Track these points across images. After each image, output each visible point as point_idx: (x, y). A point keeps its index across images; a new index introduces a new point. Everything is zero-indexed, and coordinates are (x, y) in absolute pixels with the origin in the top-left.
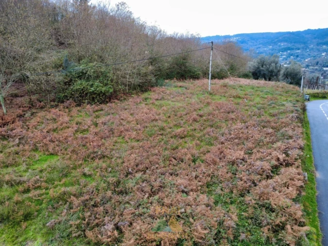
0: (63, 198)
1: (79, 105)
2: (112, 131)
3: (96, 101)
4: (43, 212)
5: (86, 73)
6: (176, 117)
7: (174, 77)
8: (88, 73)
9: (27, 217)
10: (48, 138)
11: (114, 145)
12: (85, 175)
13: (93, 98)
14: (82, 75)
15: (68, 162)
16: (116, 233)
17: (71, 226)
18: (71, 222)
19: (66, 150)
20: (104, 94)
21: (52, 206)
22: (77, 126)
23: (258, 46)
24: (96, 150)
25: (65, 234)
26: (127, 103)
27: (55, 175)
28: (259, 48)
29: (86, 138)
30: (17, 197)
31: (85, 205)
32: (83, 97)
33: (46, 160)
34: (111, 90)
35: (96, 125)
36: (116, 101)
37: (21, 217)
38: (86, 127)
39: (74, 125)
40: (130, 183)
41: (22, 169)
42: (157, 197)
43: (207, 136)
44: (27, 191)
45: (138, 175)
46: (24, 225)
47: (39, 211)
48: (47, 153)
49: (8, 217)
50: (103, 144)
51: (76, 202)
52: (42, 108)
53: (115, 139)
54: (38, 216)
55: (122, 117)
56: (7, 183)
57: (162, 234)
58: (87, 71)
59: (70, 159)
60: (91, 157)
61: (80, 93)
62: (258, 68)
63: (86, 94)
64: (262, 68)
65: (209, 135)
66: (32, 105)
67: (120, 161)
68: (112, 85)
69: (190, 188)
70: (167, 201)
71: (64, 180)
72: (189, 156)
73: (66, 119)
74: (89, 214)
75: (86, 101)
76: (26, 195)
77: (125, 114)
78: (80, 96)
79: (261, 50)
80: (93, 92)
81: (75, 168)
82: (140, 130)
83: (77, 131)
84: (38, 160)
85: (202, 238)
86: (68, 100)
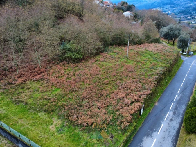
0: (63, 106)
1: (68, 63)
2: (80, 79)
3: (75, 62)
4: (57, 110)
5: (71, 49)
6: (107, 73)
7: (114, 44)
8: (72, 49)
9: (53, 111)
10: (57, 81)
11: (80, 86)
12: (69, 98)
13: (74, 61)
14: (70, 50)
15: (64, 92)
16: (77, 119)
17: (65, 115)
18: (65, 114)
19: (63, 87)
20: (79, 59)
21: (59, 108)
22: (67, 75)
23: (187, 2)
24: (74, 88)
25: (63, 117)
26: (88, 63)
27: (60, 97)
28: (187, 3)
29: (70, 82)
30: (49, 104)
31: (69, 109)
32: (70, 60)
33: (57, 91)
34: (82, 57)
35: (74, 75)
36: (84, 61)
37: (51, 111)
38: (71, 76)
39: (66, 75)
40: (83, 103)
41: (49, 94)
42: (90, 109)
43: (116, 85)
44: (52, 102)
45: (86, 100)
46: (52, 113)
47: (56, 109)
48: (57, 87)
49: (47, 110)
50: (76, 85)
51: (66, 108)
52: (53, 64)
53: (81, 83)
54: (55, 111)
55: (85, 72)
56: (46, 99)
57: (89, 120)
58: (72, 48)
59: (64, 91)
60: (72, 91)
61: (69, 58)
62: (168, 32)
63: (71, 59)
64: (170, 33)
65: (117, 84)
66: (50, 62)
67: (81, 94)
68: (82, 55)
69: (101, 107)
70: (93, 111)
71: (63, 99)
72: (105, 94)
73: (63, 71)
74: (70, 112)
75: (71, 62)
76: (51, 104)
77: (86, 70)
78: (69, 60)
79: (188, 5)
80: (74, 58)
81: (66, 95)
82: (91, 79)
83: (67, 78)
84: (54, 90)
85: (99, 123)
86: (64, 61)
